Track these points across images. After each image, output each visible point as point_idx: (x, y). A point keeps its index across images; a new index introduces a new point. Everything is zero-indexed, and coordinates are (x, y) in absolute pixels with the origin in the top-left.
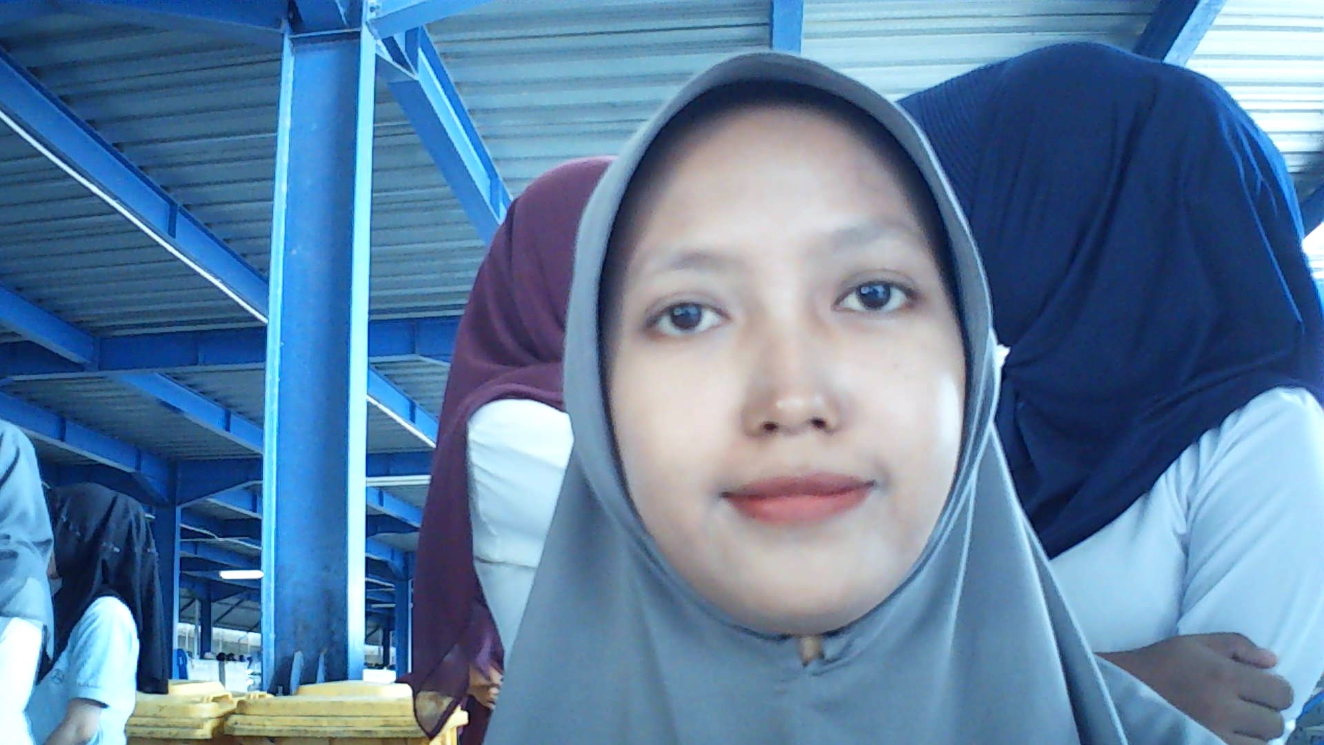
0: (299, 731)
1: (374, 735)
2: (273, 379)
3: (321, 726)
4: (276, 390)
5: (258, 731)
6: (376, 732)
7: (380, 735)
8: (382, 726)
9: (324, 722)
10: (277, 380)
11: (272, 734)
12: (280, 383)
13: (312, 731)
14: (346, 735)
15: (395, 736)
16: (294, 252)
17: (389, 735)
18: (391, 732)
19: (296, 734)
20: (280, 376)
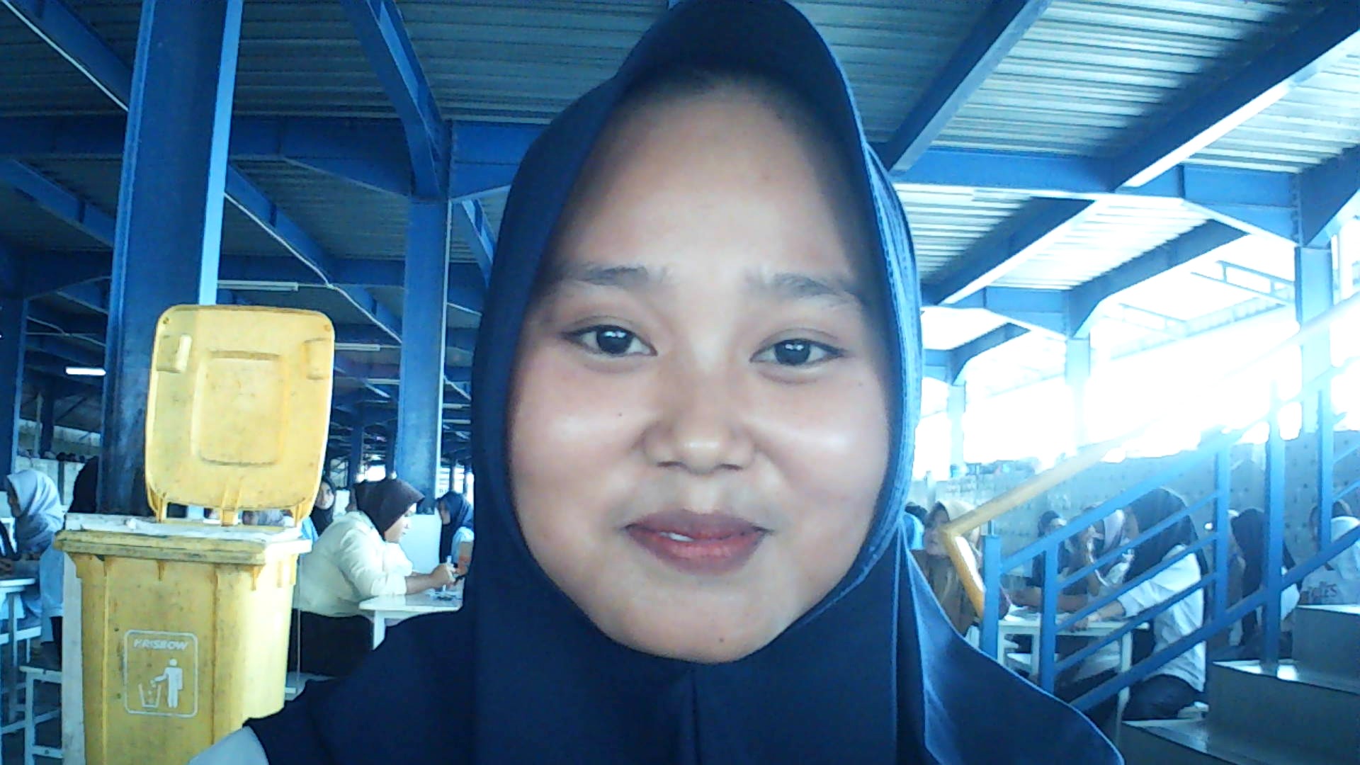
0: (128, 550)
1: (202, 559)
2: (129, 178)
3: (150, 547)
4: (131, 189)
5: (87, 548)
6: (205, 556)
7: (212, 560)
8: (212, 550)
9: (153, 543)
10: (133, 178)
11: (100, 552)
12: (135, 181)
13: (141, 551)
14: (176, 557)
15: (225, 561)
16: (160, 45)
17: (218, 561)
18: (222, 557)
19: (124, 553)
20: (136, 176)
